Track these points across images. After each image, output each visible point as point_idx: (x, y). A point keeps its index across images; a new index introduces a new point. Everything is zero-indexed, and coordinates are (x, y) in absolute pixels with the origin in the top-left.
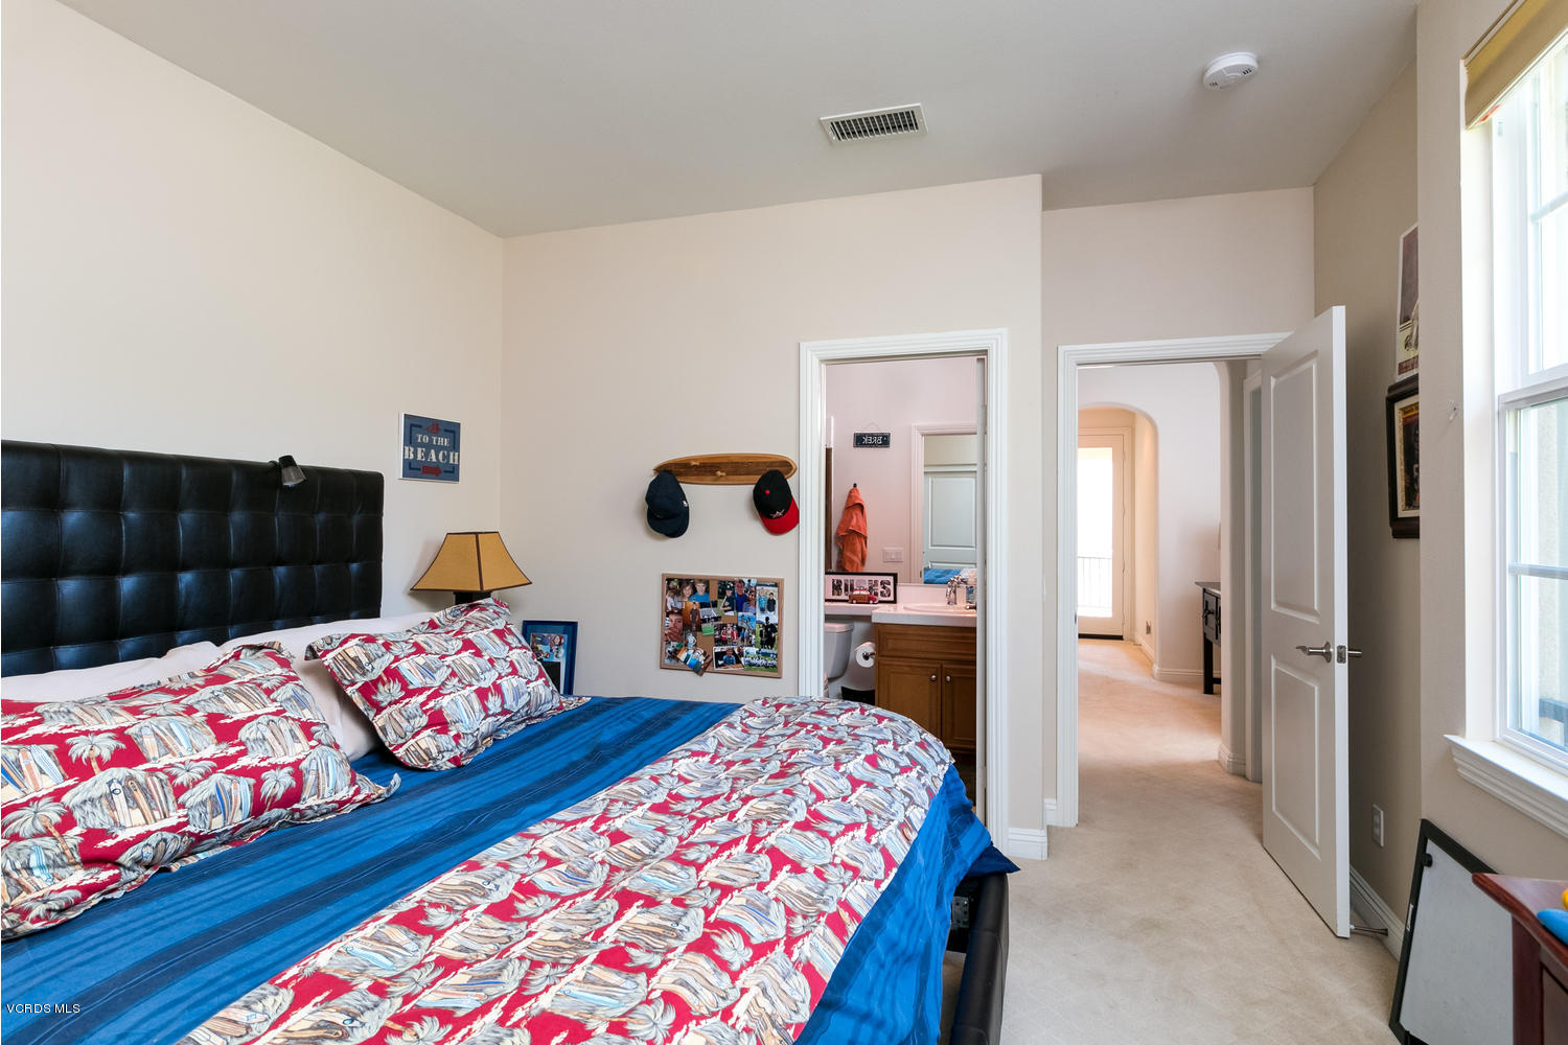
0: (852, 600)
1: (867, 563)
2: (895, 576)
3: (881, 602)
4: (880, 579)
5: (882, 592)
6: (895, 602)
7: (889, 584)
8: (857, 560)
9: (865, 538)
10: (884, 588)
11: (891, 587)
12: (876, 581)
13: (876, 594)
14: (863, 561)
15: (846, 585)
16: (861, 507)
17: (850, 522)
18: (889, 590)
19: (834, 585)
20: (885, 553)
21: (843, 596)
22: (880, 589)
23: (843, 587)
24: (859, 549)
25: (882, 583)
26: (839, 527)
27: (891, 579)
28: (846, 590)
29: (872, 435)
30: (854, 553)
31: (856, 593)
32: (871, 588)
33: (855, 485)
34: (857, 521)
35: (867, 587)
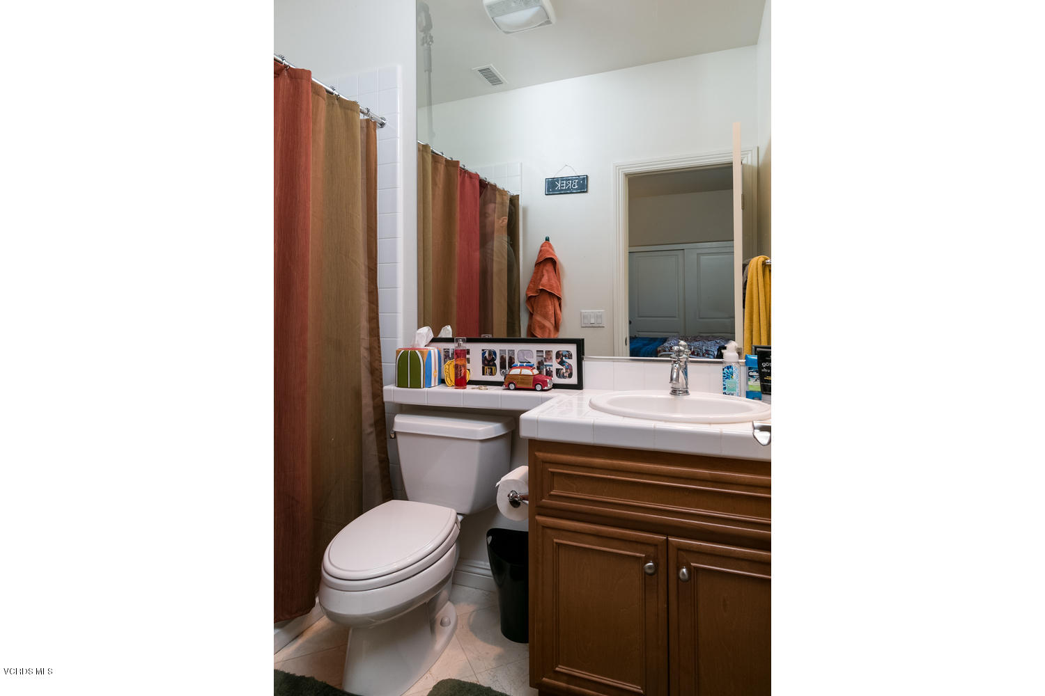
0: (509, 383)
1: (561, 329)
2: (580, 343)
3: (556, 386)
4: (555, 348)
5: (558, 370)
6: (579, 386)
7: (570, 357)
8: (549, 325)
9: (559, 299)
10: (562, 363)
11: (573, 362)
12: (548, 353)
13: (549, 374)
14: (557, 327)
15: (503, 359)
16: (553, 262)
17: (540, 280)
18: (570, 367)
19: (484, 359)
20: (583, 317)
21: (498, 377)
22: (555, 365)
23: (498, 362)
24: (551, 312)
25: (558, 355)
26: (529, 289)
27: (572, 349)
28: (503, 366)
29: (567, 179)
30: (545, 316)
31: (515, 371)
32: (540, 364)
33: (547, 239)
34: (549, 280)
35: (534, 361)
